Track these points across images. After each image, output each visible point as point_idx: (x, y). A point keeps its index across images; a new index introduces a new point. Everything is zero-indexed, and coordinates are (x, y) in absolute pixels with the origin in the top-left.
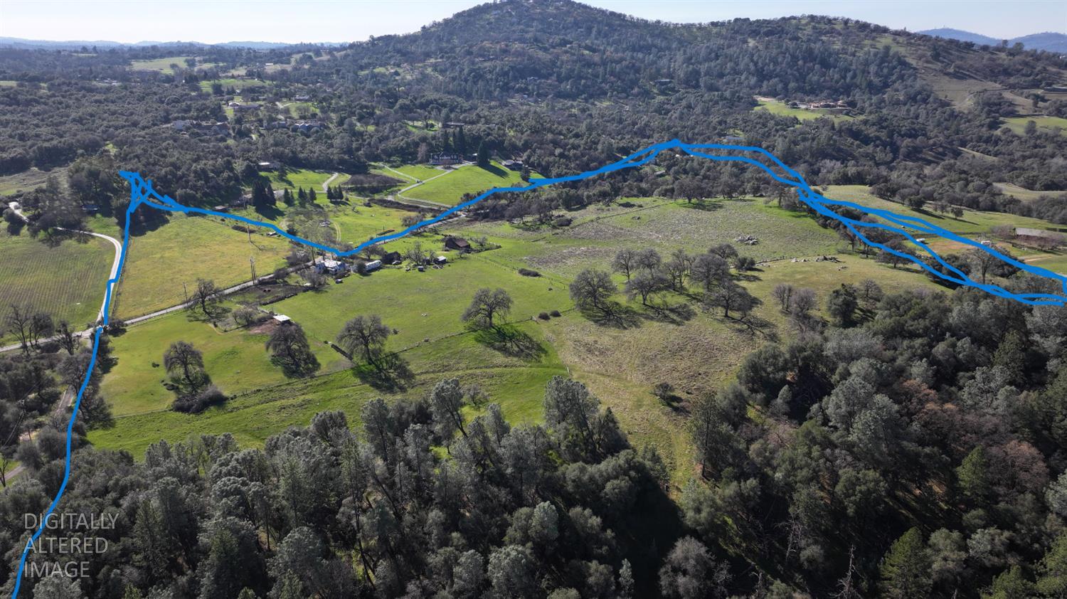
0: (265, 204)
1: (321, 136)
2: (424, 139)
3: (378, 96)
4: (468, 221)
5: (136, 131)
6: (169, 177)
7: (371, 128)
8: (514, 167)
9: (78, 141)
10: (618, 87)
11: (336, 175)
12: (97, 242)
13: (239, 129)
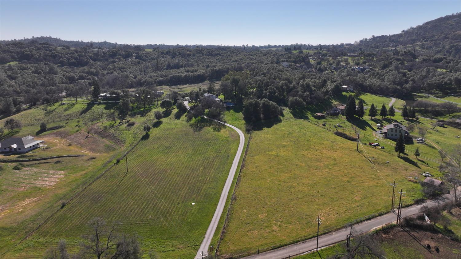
0: (354, 117)
11: (393, 99)
12: (227, 132)
13: (320, 68)
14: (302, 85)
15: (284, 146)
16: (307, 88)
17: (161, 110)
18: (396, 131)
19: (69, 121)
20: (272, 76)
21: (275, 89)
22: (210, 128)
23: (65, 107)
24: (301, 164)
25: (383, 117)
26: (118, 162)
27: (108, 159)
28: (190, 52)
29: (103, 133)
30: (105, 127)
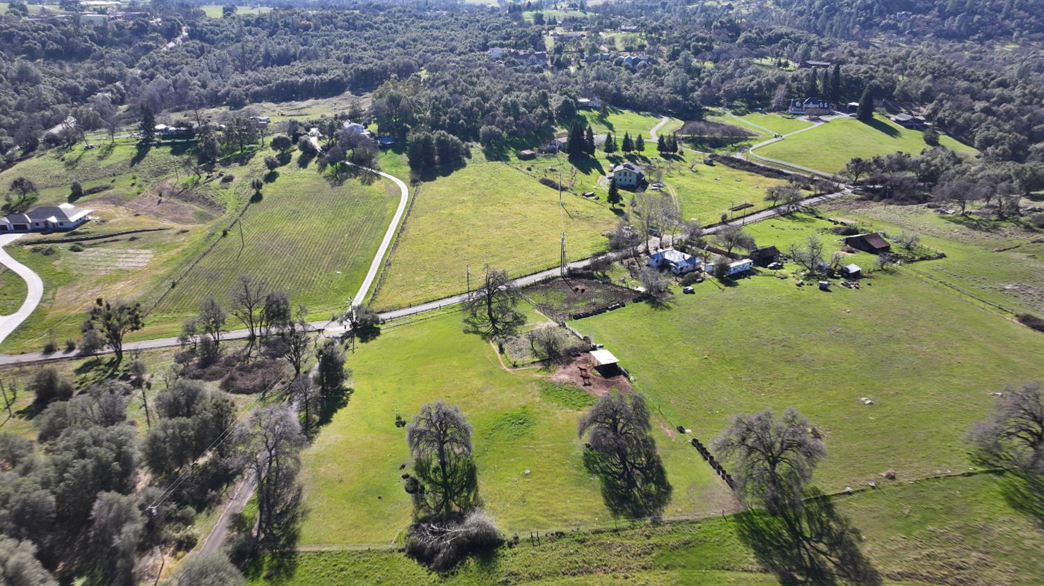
0: (581, 154)
1: (649, 70)
2: (781, 80)
3: (716, 27)
4: (858, 200)
5: (452, 57)
6: (475, 109)
7: (709, 65)
8: (912, 125)
9: (394, 64)
10: (1031, 24)
11: (665, 119)
12: (383, 185)
13: (558, 60)
14: (505, 105)
15: (463, 202)
16: (512, 109)
17: (273, 154)
18: (625, 174)
19: (117, 178)
20: (458, 88)
21: (459, 112)
22: (355, 181)
23: (96, 152)
24: (480, 224)
25: (628, 153)
26: (225, 234)
27: (208, 232)
28: (308, 20)
29: (184, 194)
30: (185, 186)
